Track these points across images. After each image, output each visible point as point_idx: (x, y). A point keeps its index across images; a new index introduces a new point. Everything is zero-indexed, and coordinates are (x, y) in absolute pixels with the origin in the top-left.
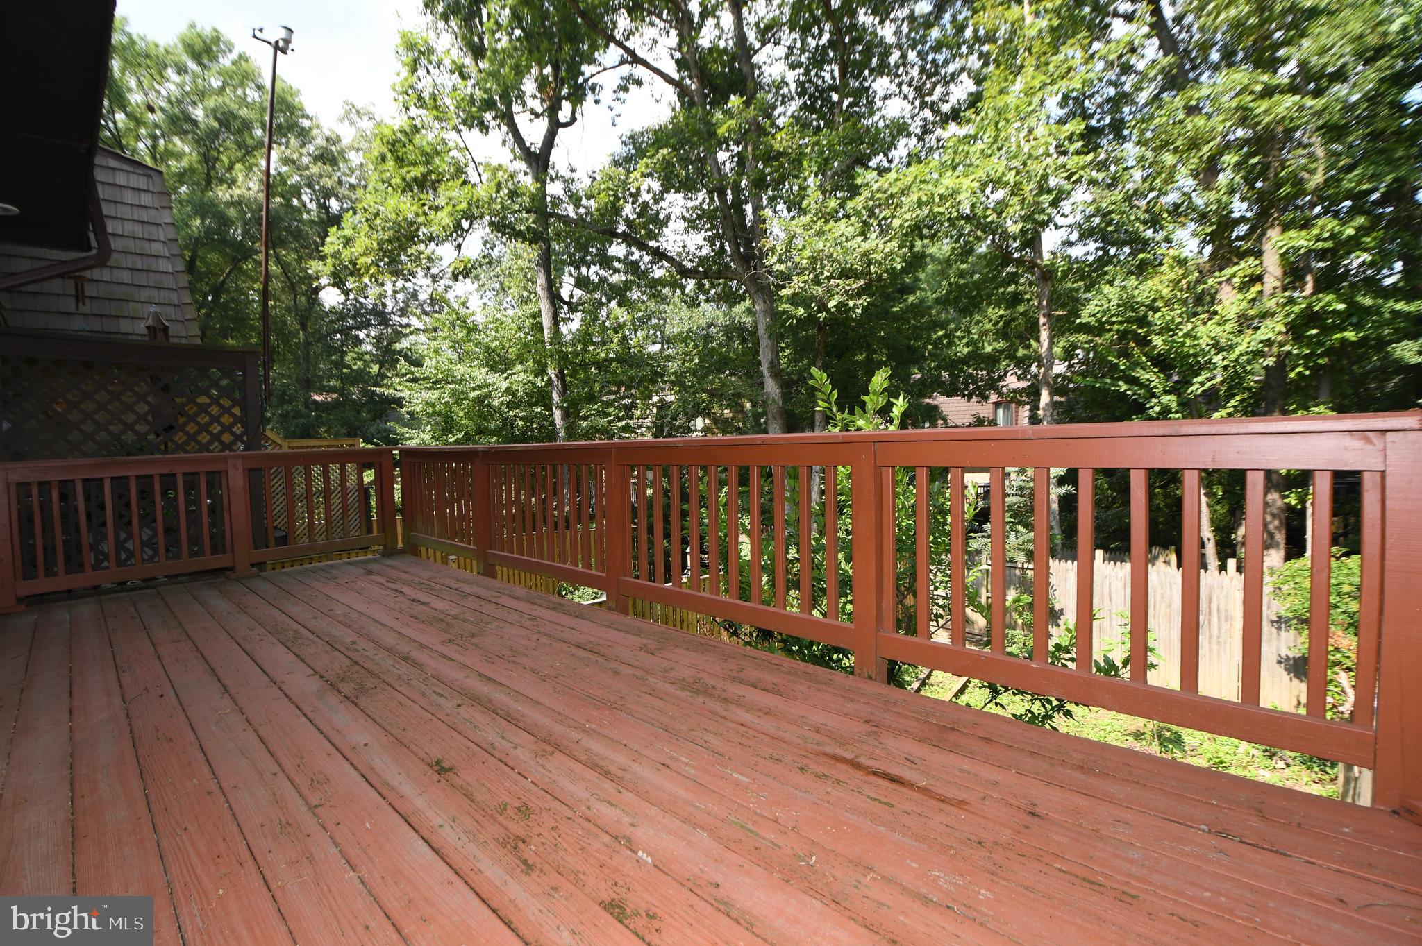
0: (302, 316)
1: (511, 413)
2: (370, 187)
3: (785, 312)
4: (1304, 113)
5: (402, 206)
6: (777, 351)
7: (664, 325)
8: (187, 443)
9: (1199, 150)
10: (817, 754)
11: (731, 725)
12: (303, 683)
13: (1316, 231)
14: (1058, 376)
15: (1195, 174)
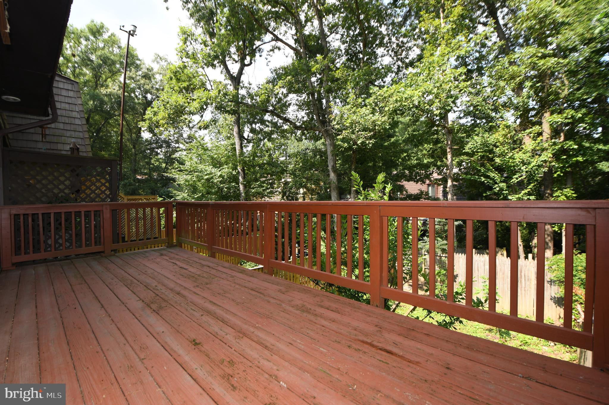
0: (134, 143)
1: (222, 185)
2: (165, 90)
3: (339, 145)
4: (559, 66)
5: (178, 99)
6: (335, 161)
7: (287, 149)
8: (86, 198)
9: (515, 80)
10: (355, 340)
11: (319, 326)
12: (136, 304)
13: (565, 115)
14: (455, 174)
15: (513, 90)
